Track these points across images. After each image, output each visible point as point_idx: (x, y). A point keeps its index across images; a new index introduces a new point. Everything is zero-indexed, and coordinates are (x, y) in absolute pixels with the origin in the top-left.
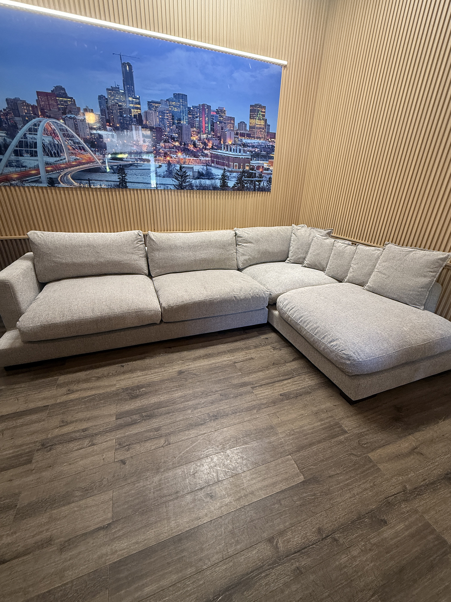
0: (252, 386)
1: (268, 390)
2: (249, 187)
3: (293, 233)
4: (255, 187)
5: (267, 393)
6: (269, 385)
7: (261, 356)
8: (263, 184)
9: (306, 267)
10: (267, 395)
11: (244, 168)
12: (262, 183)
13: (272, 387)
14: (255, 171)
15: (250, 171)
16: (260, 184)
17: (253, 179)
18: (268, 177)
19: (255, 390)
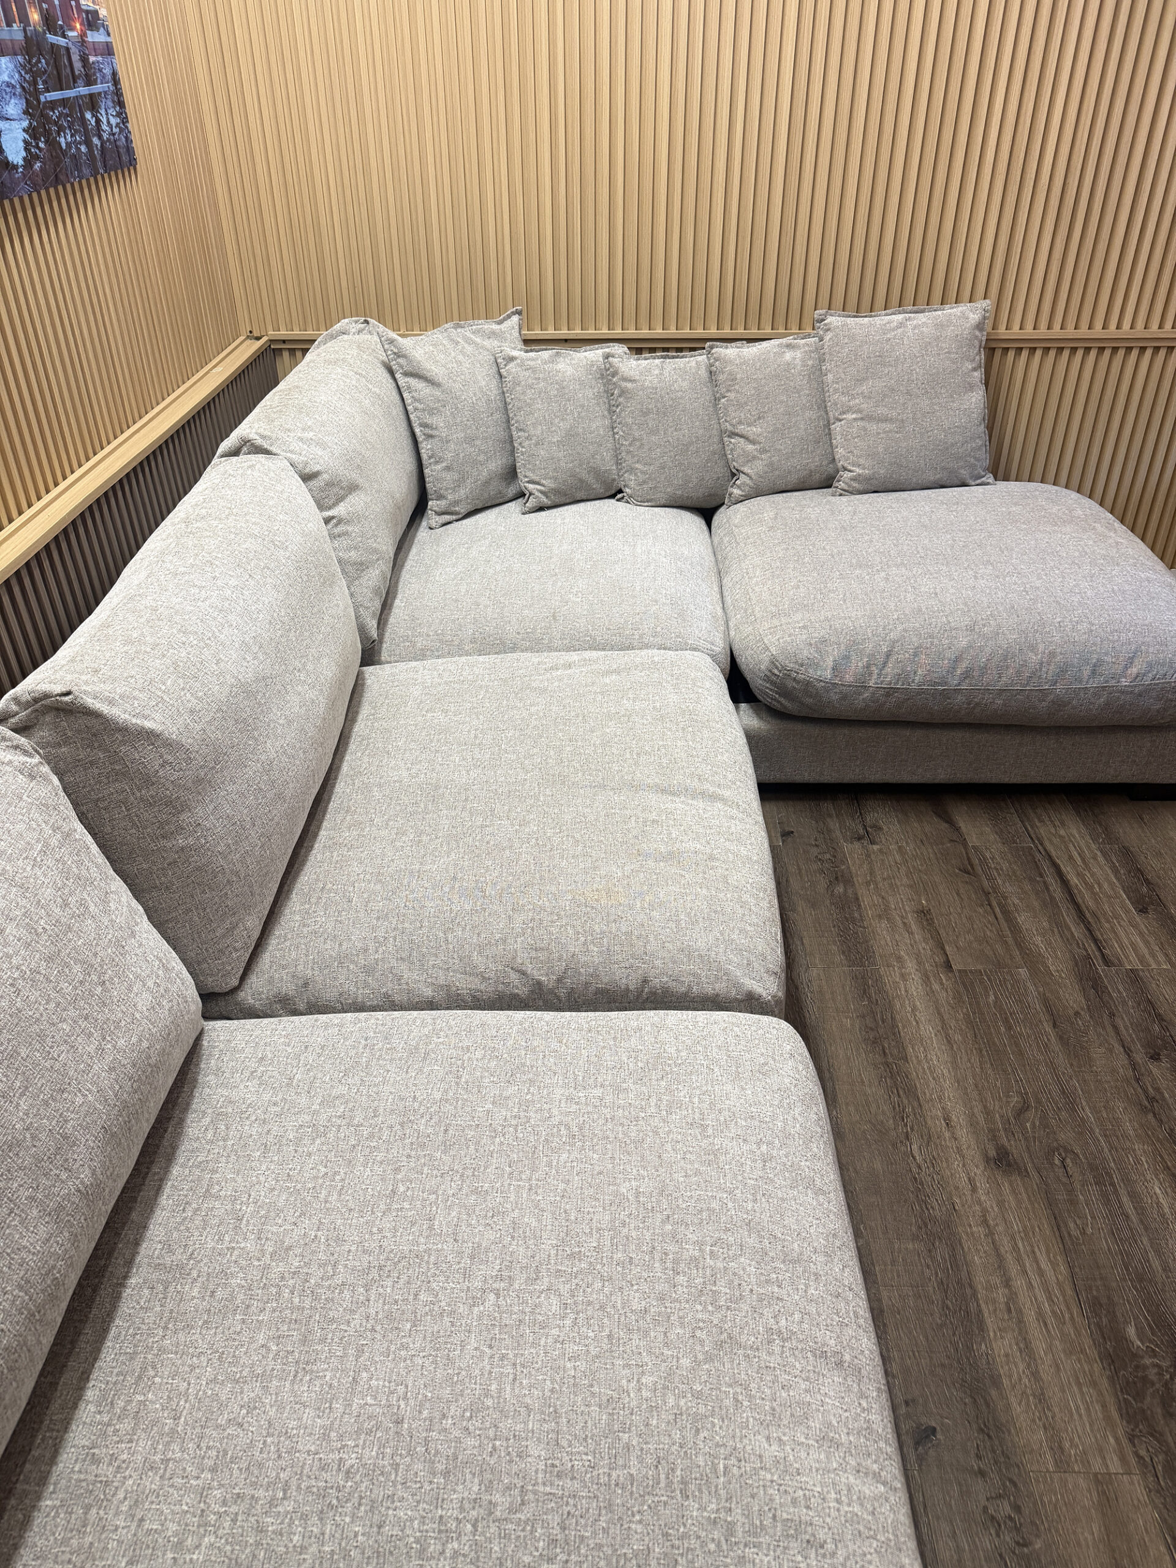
0: (1098, 962)
1: (1122, 934)
2: (73, 150)
3: (406, 374)
4: (88, 143)
5: (1137, 939)
6: (1090, 920)
7: (910, 886)
8: (108, 122)
9: (541, 509)
11: (24, 19)
12: (103, 112)
13: (1099, 915)
14: (64, 36)
15: (52, 38)
16: (98, 121)
17: (70, 93)
18: (107, 71)
19: (1120, 961)
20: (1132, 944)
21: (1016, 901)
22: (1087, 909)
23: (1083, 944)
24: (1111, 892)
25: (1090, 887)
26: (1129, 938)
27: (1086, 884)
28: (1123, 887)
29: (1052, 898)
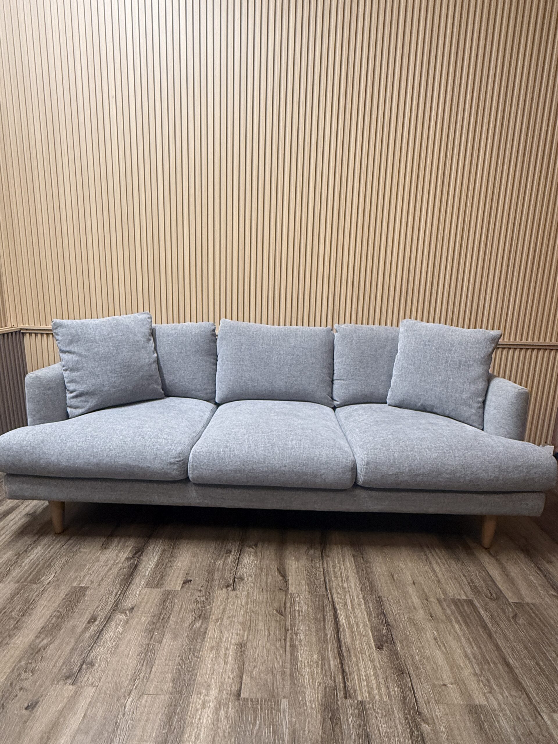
0: (340, 694)
1: (362, 667)
5: (371, 672)
6: (344, 654)
7: (242, 623)
10: (377, 676)
13: (352, 650)
19: (355, 693)
20: (367, 676)
21: (302, 637)
22: (345, 644)
23: (335, 677)
24: (363, 631)
25: (351, 627)
26: (366, 671)
27: (349, 624)
28: (371, 627)
29: (325, 635)
